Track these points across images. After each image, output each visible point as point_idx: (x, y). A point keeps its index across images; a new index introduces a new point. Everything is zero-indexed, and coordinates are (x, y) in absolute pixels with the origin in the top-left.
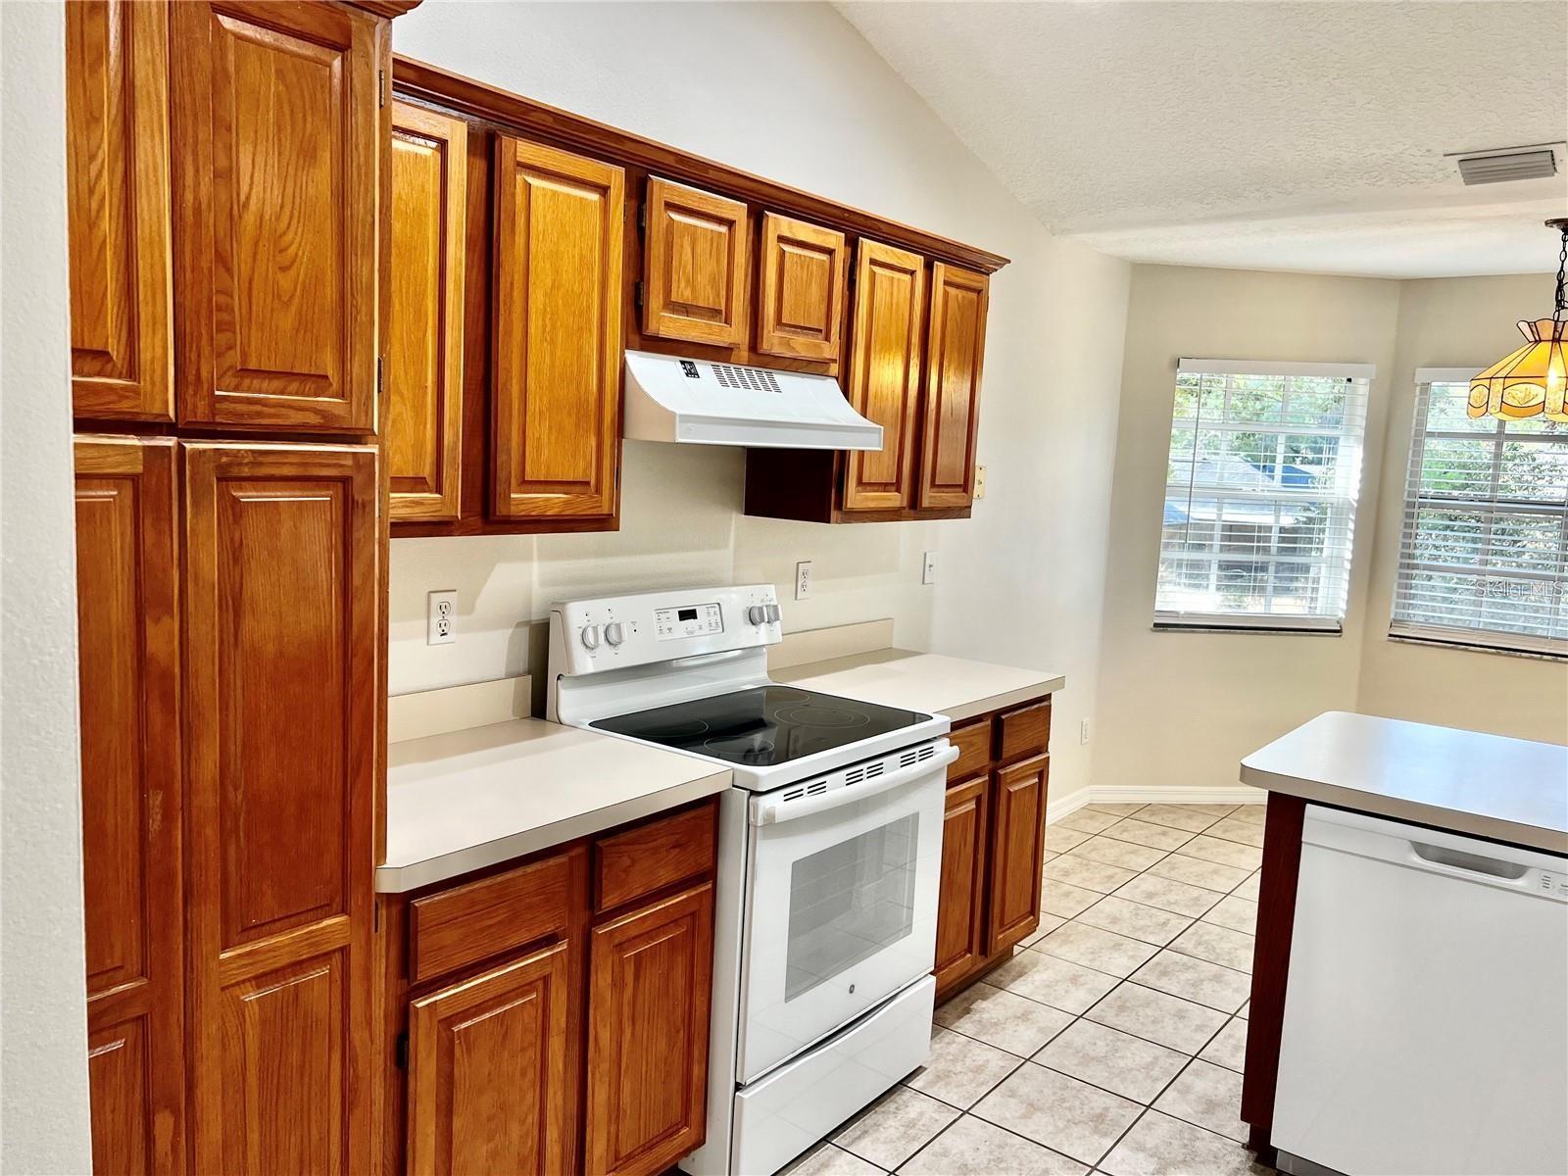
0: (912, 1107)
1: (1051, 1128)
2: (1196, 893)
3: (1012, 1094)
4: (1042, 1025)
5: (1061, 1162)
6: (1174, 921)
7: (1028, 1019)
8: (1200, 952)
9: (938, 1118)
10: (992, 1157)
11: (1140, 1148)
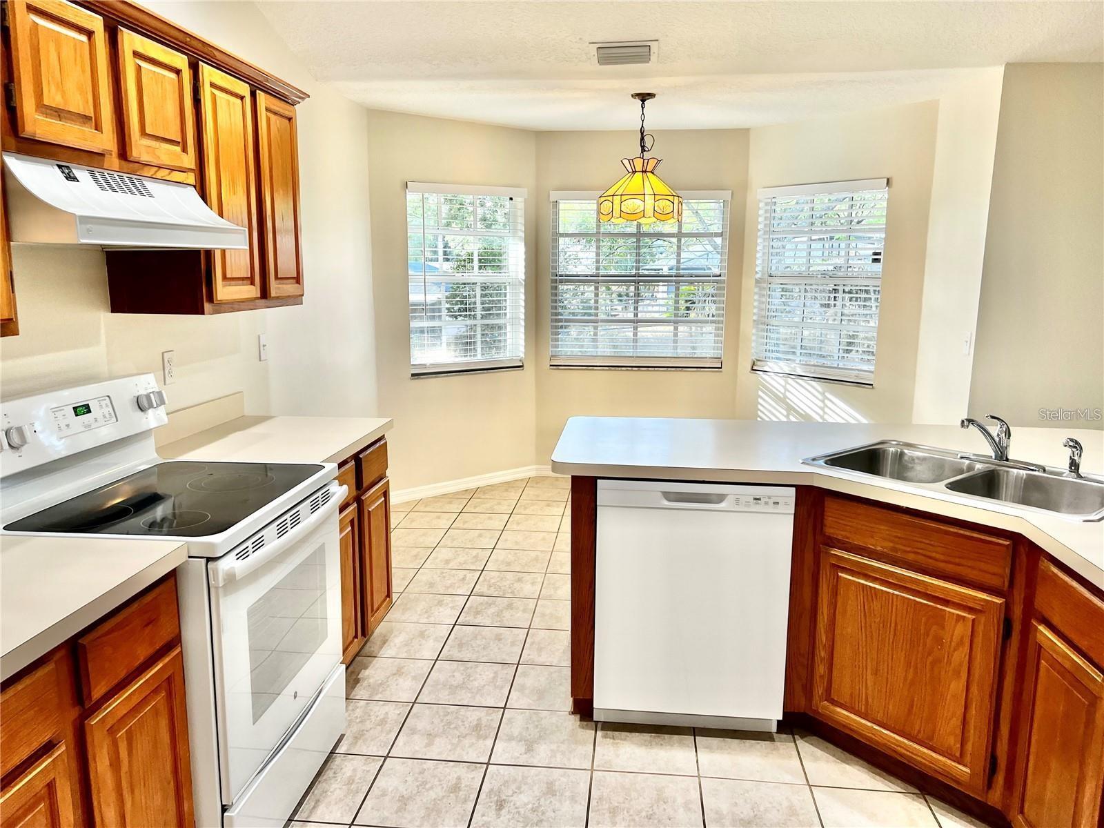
0: (346, 768)
1: (449, 747)
2: (475, 552)
3: (414, 731)
4: (413, 674)
5: (465, 768)
6: (469, 575)
7: (403, 673)
8: (492, 592)
9: (368, 769)
10: (418, 783)
11: (510, 738)
